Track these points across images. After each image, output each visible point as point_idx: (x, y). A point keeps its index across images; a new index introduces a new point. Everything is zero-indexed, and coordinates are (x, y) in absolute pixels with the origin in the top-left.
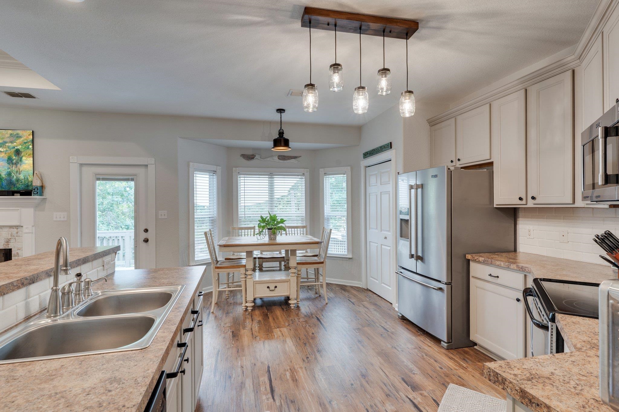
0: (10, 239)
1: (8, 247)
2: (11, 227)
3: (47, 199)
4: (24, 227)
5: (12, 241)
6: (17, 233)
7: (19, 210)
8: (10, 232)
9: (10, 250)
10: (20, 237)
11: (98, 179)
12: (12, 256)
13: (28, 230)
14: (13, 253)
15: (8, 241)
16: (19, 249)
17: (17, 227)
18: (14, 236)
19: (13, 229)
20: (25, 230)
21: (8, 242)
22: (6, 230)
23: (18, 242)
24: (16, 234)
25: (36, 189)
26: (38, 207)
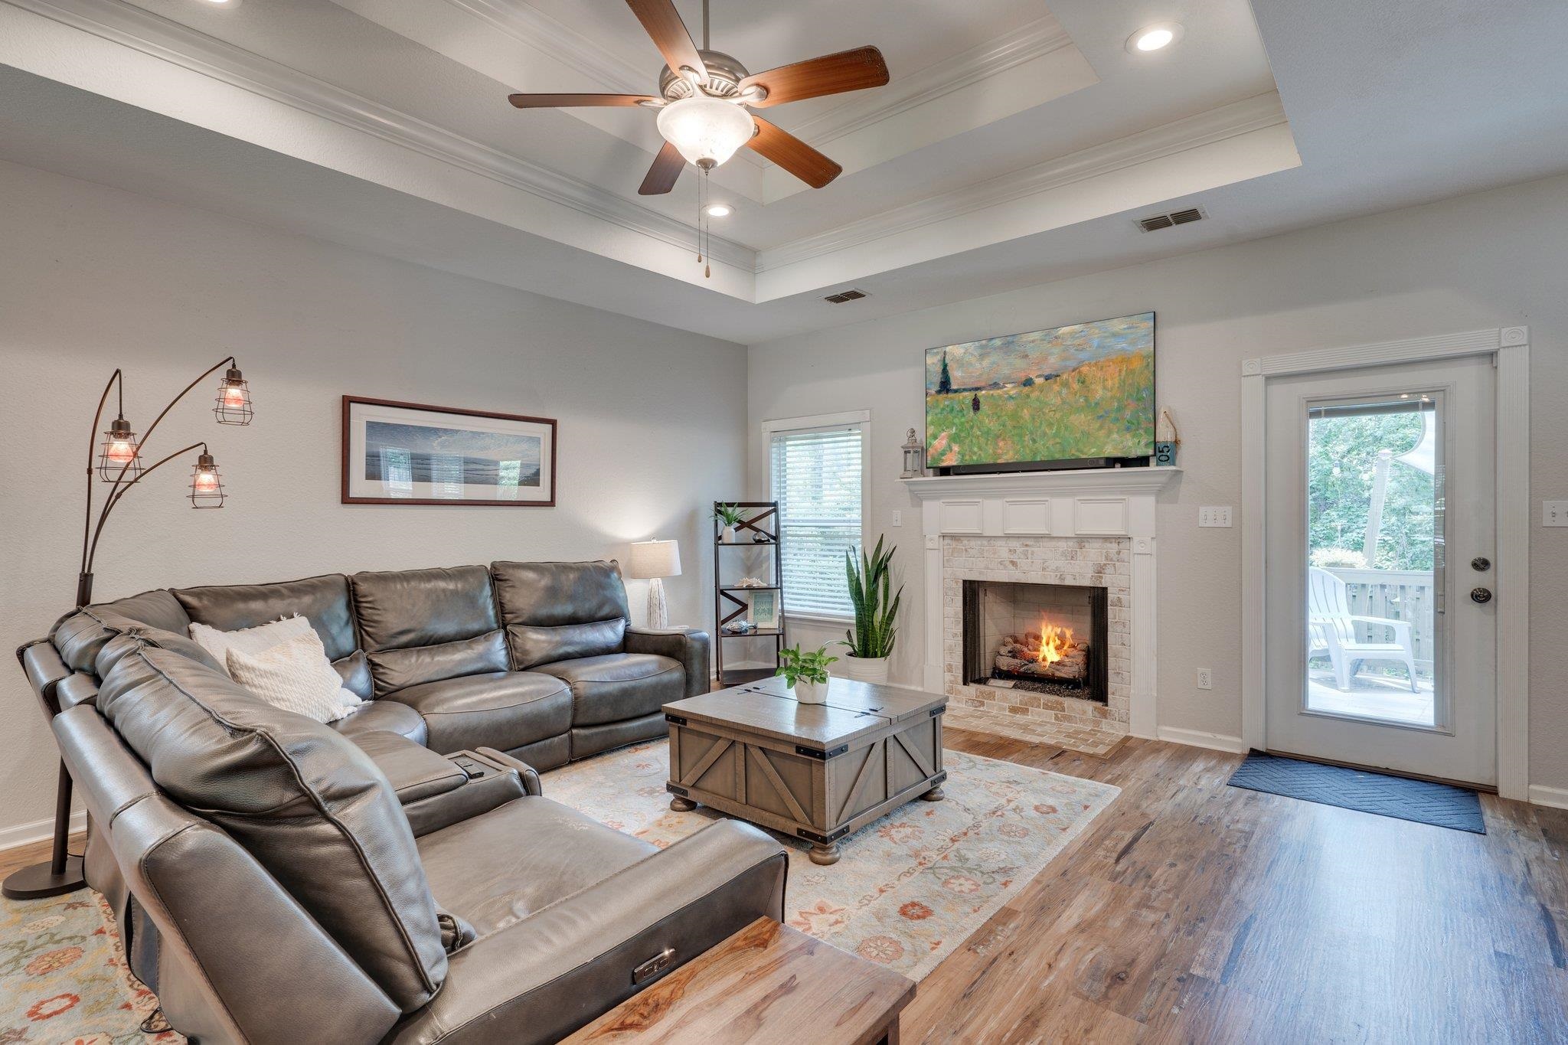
0: (1105, 565)
1: (1101, 582)
2: (1106, 539)
3: (1184, 474)
4: (1136, 540)
5: (1109, 570)
6: (1119, 553)
7: (1124, 499)
8: (1105, 551)
9: (1105, 589)
10: (1124, 561)
11: (1316, 414)
12: (1107, 603)
13: (1142, 547)
14: (1111, 597)
15: (1100, 571)
16: (1123, 591)
17: (1118, 539)
18: (1111, 560)
19: (1111, 543)
20: (1136, 547)
21: (1101, 573)
22: (1097, 544)
23: (1120, 574)
24: (1117, 556)
25: (1166, 450)
26: (1164, 492)
